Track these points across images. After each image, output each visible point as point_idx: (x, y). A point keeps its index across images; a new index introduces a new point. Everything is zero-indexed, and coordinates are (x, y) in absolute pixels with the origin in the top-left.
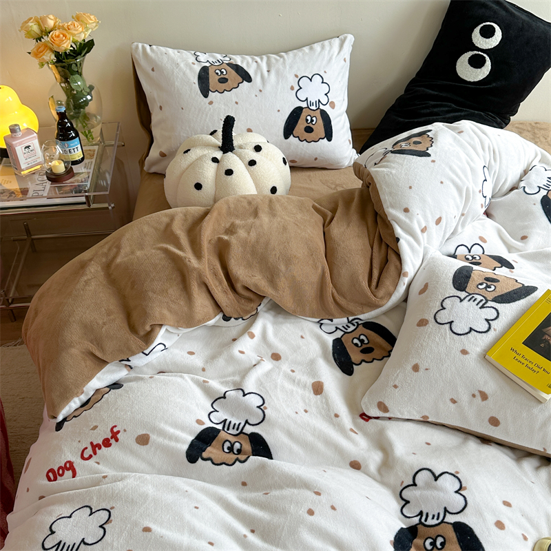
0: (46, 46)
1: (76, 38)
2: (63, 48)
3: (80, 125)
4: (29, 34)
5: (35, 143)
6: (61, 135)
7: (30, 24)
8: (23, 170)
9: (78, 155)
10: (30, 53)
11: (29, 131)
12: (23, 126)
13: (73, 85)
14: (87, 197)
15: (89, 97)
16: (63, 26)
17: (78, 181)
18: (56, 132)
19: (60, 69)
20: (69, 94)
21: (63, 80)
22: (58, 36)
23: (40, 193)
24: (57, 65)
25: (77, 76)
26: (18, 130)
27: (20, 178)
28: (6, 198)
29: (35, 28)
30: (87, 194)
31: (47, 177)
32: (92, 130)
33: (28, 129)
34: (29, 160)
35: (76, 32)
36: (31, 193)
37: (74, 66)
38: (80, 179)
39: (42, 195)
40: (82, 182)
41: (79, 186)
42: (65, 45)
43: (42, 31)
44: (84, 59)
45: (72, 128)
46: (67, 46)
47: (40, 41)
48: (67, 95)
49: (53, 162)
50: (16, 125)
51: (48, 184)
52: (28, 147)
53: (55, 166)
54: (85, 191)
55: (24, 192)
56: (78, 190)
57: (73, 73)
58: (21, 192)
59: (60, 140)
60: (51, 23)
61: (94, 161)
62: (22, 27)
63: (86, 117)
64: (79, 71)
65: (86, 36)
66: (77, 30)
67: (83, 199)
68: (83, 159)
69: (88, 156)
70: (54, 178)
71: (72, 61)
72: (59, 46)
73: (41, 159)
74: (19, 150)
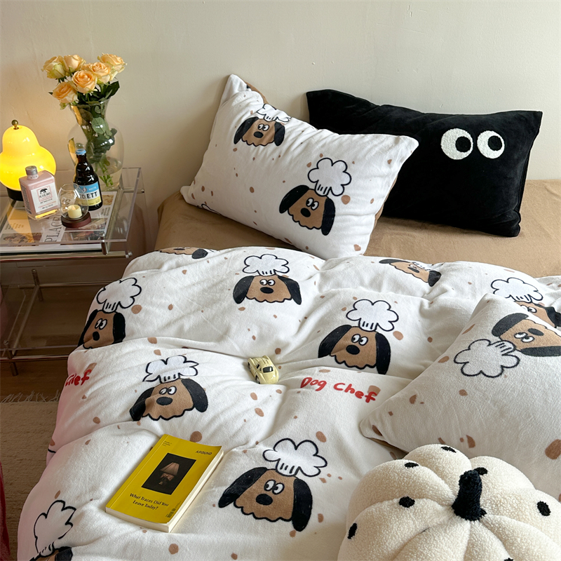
0: (69, 87)
3: (99, 169)
4: (52, 74)
5: (52, 186)
6: (79, 179)
7: (54, 64)
8: (38, 215)
9: (96, 200)
10: (51, 93)
11: (46, 174)
12: (40, 168)
13: (95, 128)
14: (103, 244)
15: (111, 141)
16: (88, 67)
17: (94, 227)
18: (75, 175)
19: (82, 110)
20: (90, 136)
21: (85, 122)
22: (83, 77)
23: (54, 239)
24: (80, 106)
26: (35, 172)
27: (33, 222)
28: (17, 243)
29: (59, 68)
30: (103, 241)
31: (62, 222)
32: (111, 176)
33: (45, 171)
34: (44, 204)
36: (44, 238)
37: (97, 108)
38: (96, 225)
39: (56, 241)
40: (98, 228)
41: (95, 232)
42: (89, 87)
43: (65, 71)
44: (107, 102)
45: (91, 172)
46: (91, 87)
47: (63, 81)
48: (88, 138)
49: (70, 207)
50: (33, 167)
51: (63, 229)
52: (44, 190)
53: (71, 211)
54: (102, 238)
55: (37, 237)
56: (94, 237)
57: (96, 115)
58: (34, 237)
59: (79, 184)
60: (75, 63)
61: (111, 207)
62: (45, 67)
63: (106, 162)
64: (103, 114)
65: (112, 79)
66: (103, 72)
67: (99, 246)
68: (101, 205)
69: (106, 202)
70: (69, 223)
71: (94, 103)
72: (83, 87)
73: (57, 203)
74: (35, 193)
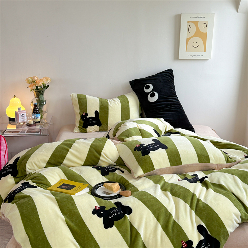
0: (34, 84)
1: (44, 82)
2: (40, 85)
4: (28, 82)
5: (25, 114)
7: (29, 78)
9: (38, 120)
13: (40, 98)
15: (45, 103)
18: (33, 111)
19: (37, 92)
22: (39, 81)
24: (36, 90)
25: (42, 96)
26: (20, 109)
29: (31, 80)
34: (22, 119)
37: (42, 91)
42: (40, 84)
44: (45, 90)
46: (41, 84)
52: (22, 115)
57: (41, 94)
59: (34, 114)
60: (36, 78)
62: (26, 79)
63: (42, 111)
64: (43, 94)
68: (40, 121)
70: (29, 125)
74: (20, 115)
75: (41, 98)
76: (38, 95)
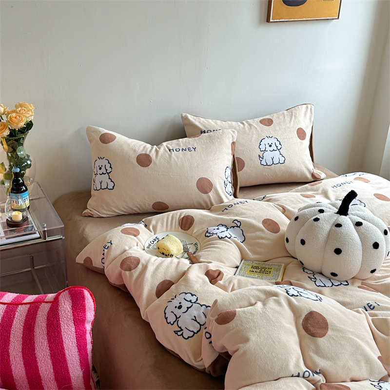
0: (5, 126)
1: (28, 119)
2: (20, 126)
6: (14, 190)
15: (29, 162)
21: (11, 150)
22: (16, 118)
25: (20, 147)
35: (28, 115)
45: (23, 184)
59: (15, 193)
66: (29, 114)
75: (21, 153)
76: (12, 148)
